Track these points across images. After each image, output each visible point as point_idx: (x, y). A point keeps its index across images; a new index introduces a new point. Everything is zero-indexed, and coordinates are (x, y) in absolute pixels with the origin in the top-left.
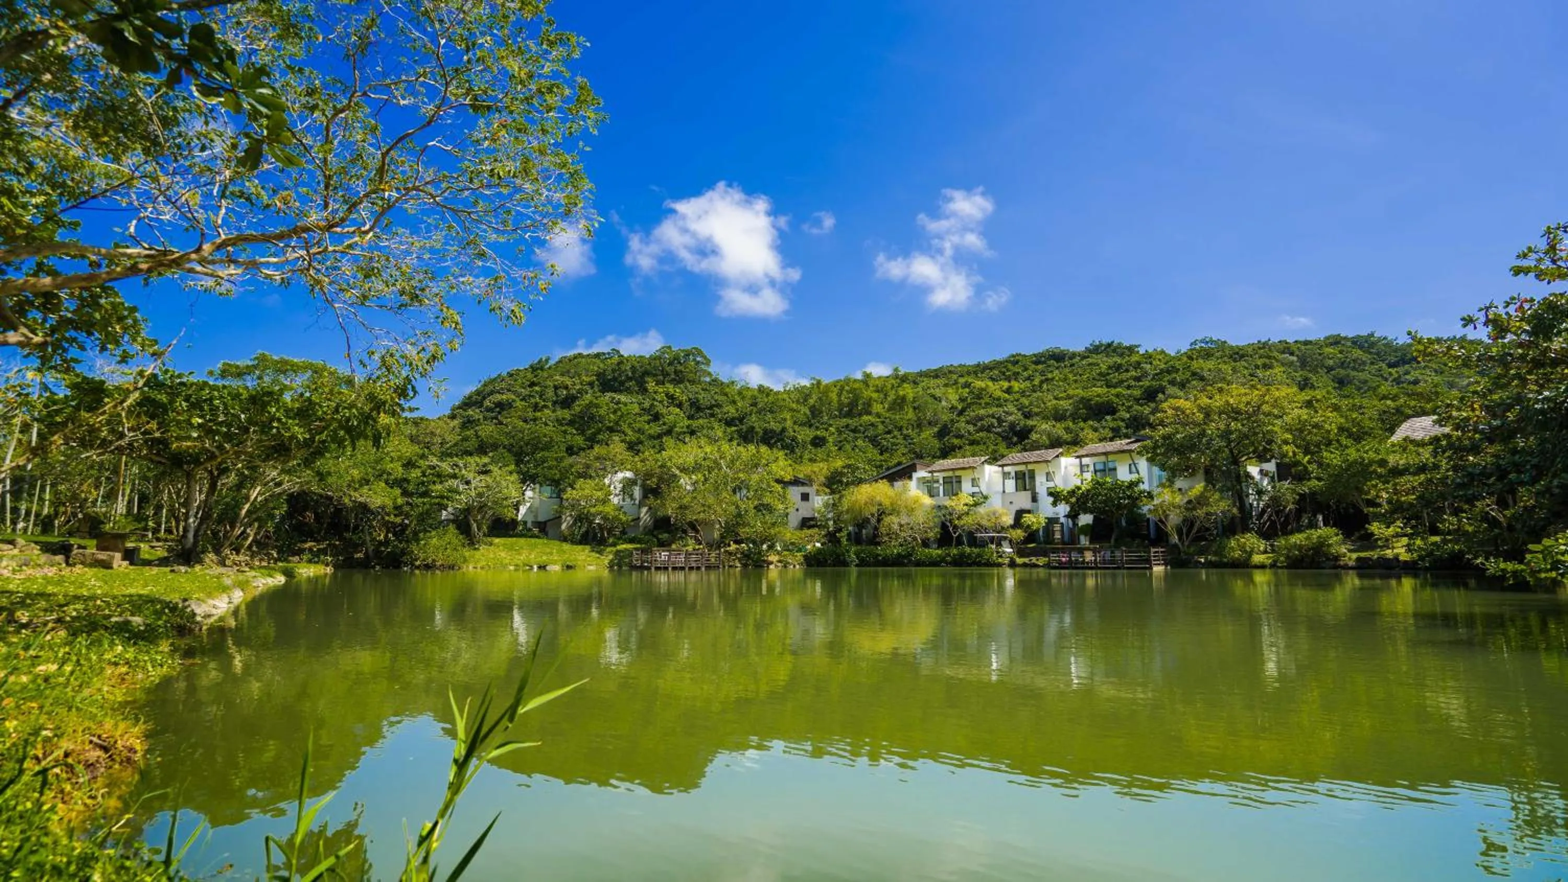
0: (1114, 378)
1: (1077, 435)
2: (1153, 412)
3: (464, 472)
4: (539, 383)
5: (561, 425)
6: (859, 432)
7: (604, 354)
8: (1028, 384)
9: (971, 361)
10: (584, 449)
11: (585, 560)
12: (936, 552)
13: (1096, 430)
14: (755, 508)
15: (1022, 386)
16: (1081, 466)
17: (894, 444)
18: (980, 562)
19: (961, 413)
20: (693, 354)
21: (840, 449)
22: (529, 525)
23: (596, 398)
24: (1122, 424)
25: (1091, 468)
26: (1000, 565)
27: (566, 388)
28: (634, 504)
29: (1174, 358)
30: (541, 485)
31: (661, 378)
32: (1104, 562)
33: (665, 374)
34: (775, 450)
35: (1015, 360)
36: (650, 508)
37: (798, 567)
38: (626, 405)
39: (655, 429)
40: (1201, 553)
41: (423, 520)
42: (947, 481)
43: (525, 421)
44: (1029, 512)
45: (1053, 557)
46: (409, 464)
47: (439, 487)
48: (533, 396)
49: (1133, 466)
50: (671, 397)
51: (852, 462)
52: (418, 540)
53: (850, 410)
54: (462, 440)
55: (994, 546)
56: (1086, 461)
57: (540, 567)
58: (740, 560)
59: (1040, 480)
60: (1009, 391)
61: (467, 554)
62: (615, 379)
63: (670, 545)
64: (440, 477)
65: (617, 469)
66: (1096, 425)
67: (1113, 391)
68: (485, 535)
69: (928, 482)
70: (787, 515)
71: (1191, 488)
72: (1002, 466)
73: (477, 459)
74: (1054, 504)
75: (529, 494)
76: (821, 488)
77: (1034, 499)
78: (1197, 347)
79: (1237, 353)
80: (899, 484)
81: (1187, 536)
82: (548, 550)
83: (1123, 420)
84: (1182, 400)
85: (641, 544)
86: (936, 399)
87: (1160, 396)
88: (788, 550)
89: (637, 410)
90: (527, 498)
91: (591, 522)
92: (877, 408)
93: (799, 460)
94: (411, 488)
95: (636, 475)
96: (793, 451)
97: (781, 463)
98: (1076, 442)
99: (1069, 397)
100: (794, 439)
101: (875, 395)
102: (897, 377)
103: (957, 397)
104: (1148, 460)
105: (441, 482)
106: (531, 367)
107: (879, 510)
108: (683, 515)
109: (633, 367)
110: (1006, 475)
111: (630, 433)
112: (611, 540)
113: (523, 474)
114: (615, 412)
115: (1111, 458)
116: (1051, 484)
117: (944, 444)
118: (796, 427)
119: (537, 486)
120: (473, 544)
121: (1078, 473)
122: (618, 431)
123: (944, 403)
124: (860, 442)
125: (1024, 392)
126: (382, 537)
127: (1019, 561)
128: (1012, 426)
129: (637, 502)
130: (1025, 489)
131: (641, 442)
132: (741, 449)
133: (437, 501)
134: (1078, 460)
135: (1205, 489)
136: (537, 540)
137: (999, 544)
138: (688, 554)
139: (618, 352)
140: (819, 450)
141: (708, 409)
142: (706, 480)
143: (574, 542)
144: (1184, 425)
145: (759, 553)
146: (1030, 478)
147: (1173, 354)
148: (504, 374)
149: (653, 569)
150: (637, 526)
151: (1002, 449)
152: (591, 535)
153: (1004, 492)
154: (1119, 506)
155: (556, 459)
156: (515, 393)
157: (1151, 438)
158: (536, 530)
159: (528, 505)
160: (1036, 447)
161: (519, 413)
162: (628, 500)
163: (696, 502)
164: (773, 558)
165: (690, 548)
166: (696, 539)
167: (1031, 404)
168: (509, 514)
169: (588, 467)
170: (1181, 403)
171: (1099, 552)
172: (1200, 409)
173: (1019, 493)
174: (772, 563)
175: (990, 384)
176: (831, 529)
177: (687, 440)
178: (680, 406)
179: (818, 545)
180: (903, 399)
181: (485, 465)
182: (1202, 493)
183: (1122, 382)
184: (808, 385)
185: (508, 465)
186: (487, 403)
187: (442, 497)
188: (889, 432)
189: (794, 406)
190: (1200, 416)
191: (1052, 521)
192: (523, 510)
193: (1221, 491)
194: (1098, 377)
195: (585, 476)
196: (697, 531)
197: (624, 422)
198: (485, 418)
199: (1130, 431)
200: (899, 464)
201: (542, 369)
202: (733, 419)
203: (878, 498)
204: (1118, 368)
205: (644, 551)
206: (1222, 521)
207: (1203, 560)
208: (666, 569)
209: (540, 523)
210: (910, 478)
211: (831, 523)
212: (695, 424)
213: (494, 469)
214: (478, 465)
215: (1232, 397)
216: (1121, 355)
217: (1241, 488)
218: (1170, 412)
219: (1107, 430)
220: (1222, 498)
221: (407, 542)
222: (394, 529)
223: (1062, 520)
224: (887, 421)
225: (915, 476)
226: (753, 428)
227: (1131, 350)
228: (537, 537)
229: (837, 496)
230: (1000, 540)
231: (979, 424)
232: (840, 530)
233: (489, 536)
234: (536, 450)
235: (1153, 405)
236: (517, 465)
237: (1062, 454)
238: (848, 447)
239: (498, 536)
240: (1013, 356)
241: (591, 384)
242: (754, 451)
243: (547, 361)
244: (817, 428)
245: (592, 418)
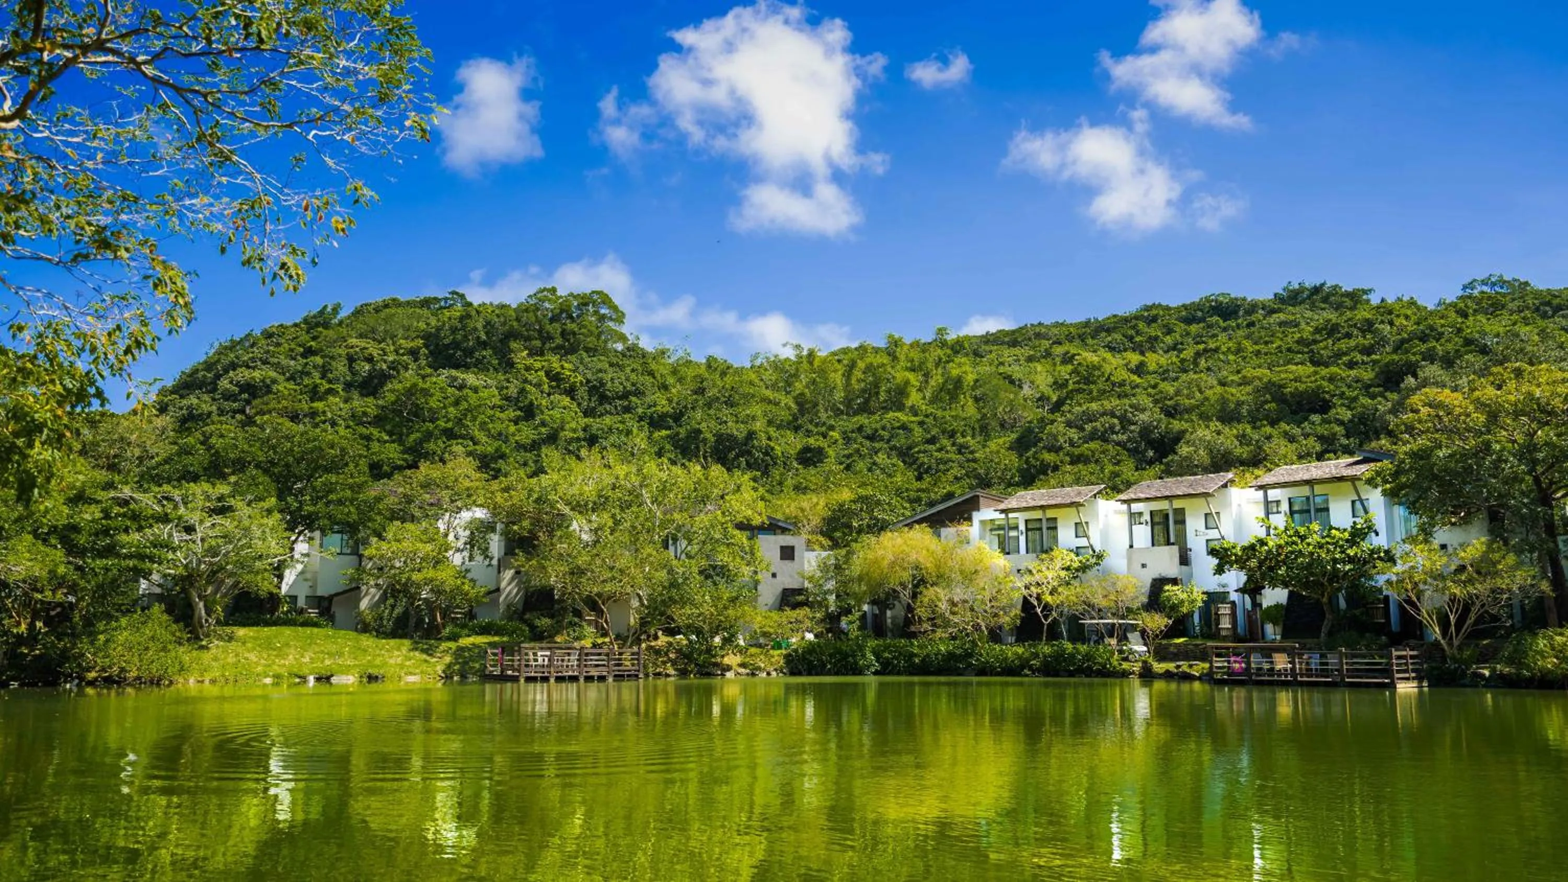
0: (1326, 348)
1: (1260, 448)
2: (1394, 411)
3: (182, 510)
4: (322, 350)
5: (361, 423)
6: (882, 439)
7: (437, 300)
8: (1173, 357)
9: (1075, 317)
10: (400, 468)
11: (402, 666)
12: (1014, 651)
13: (1292, 439)
14: (701, 572)
15: (1163, 361)
16: (1267, 503)
17: (940, 461)
18: (1089, 668)
19: (1057, 407)
20: (594, 302)
21: (848, 468)
22: (301, 603)
23: (423, 377)
24: (1338, 429)
25: (1285, 507)
26: (1125, 674)
27: (370, 359)
28: (490, 565)
29: (1431, 313)
30: (323, 533)
31: (537, 343)
32: (1309, 673)
33: (546, 338)
34: (738, 473)
35: (1150, 315)
36: (518, 572)
37: (774, 674)
38: (475, 390)
39: (527, 433)
40: (1483, 658)
41: (104, 597)
42: (1032, 527)
43: (295, 418)
44: (1174, 582)
45: (1219, 662)
46: (79, 498)
47: (135, 537)
48: (308, 374)
49: (1358, 503)
50: (555, 377)
51: (869, 491)
52: (93, 636)
53: (867, 401)
54: (179, 454)
55: (1113, 642)
56: (1273, 494)
57: (318, 679)
58: (674, 663)
59: (1194, 524)
60: (1139, 370)
61: (186, 658)
62: (456, 345)
63: (551, 636)
64: (138, 519)
65: (459, 504)
66: (1296, 431)
67: (1324, 372)
68: (219, 622)
69: (1000, 528)
70: (756, 583)
71: (1463, 546)
72: (1128, 502)
73: (206, 486)
74: (1219, 570)
75: (302, 547)
76: (814, 538)
77: (1184, 560)
78: (1476, 292)
79: (1548, 304)
80: (949, 532)
81: (1458, 630)
82: (333, 648)
83: (1341, 423)
84: (1447, 391)
85: (503, 635)
86: (1012, 382)
87: (1410, 381)
88: (760, 646)
89: (497, 401)
90: (297, 556)
91: (413, 598)
92: (914, 398)
93: (777, 488)
94: (82, 540)
95: (494, 515)
96: (766, 473)
97: (748, 495)
98: (1256, 461)
99: (1245, 382)
100: (768, 452)
101: (911, 376)
102: (944, 344)
103: (1050, 380)
104: (1384, 493)
105: (140, 529)
106: (305, 321)
107: (914, 577)
108: (575, 585)
109: (488, 323)
110: (1134, 518)
111: (484, 439)
112: (447, 631)
113: (290, 513)
114: (457, 403)
115: (1318, 489)
116: (1213, 534)
117: (1027, 462)
118: (771, 430)
119: (317, 534)
120: (198, 638)
121: (1262, 515)
122: (463, 437)
123: (1027, 391)
124: (881, 458)
125: (1167, 371)
126: (23, 627)
127: (1159, 667)
128: (1146, 431)
129: (495, 562)
130: (1168, 543)
131: (503, 456)
132: (677, 470)
133: (131, 563)
134: (1261, 493)
135: (1490, 549)
136: (315, 630)
137: (1123, 638)
138: (583, 654)
139: (462, 296)
140: (812, 471)
141: (620, 398)
142: (617, 523)
143: (381, 633)
144: (1450, 432)
145: (708, 651)
146: (1176, 522)
147: (1431, 307)
148: (257, 332)
149: (522, 680)
150: (495, 602)
151: (1128, 469)
152: (412, 622)
153: (1131, 546)
154: (1335, 576)
155: (351, 488)
156: (277, 366)
157: (1391, 456)
158: (313, 613)
159: (300, 567)
160: (1188, 468)
161: (284, 403)
162: (479, 558)
163: (598, 562)
164: (732, 659)
165: (587, 643)
166: (598, 626)
167: (1178, 392)
168: (265, 585)
169: (409, 500)
170: (1446, 396)
171: (1300, 655)
172: (1480, 405)
173: (1156, 548)
174: (729, 668)
175: (1108, 356)
176: (832, 609)
177: (584, 453)
178: (571, 392)
179: (810, 636)
180: (958, 382)
181: (220, 499)
182: (1485, 554)
183: (1339, 355)
184: (793, 358)
185: (261, 499)
186: (224, 383)
187: (142, 557)
188: (932, 441)
189: (769, 393)
190: (1481, 418)
191: (1214, 598)
192: (290, 576)
193: (1519, 552)
194: (1295, 347)
195: (403, 516)
196: (600, 613)
197: (474, 419)
198: (221, 412)
199: (1353, 442)
200: (950, 496)
201: (326, 326)
202: (663, 416)
203: (913, 557)
204: (1332, 330)
205: (506, 649)
206: (1522, 607)
207: (1487, 673)
208: (545, 679)
209: (321, 598)
210: (969, 519)
211: (832, 598)
212: (596, 424)
213: (236, 503)
214: (208, 499)
215: (1539, 385)
216: (1338, 307)
217: (1557, 546)
218: (1424, 411)
219: (1311, 441)
220: (1518, 565)
221: (74, 636)
222: (47, 611)
223: (1234, 596)
224: (930, 420)
225: (977, 517)
226: (699, 432)
227: (1356, 298)
228: (316, 625)
229: (843, 552)
230: (1125, 631)
231: (1088, 427)
232: (848, 611)
233: (227, 624)
234: (315, 470)
235: (1394, 396)
236: (280, 497)
237: (1232, 481)
238: (861, 465)
239: (244, 625)
240: (1148, 308)
241: (414, 353)
242: (699, 475)
243: (336, 310)
244: (809, 433)
245: (417, 412)
